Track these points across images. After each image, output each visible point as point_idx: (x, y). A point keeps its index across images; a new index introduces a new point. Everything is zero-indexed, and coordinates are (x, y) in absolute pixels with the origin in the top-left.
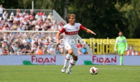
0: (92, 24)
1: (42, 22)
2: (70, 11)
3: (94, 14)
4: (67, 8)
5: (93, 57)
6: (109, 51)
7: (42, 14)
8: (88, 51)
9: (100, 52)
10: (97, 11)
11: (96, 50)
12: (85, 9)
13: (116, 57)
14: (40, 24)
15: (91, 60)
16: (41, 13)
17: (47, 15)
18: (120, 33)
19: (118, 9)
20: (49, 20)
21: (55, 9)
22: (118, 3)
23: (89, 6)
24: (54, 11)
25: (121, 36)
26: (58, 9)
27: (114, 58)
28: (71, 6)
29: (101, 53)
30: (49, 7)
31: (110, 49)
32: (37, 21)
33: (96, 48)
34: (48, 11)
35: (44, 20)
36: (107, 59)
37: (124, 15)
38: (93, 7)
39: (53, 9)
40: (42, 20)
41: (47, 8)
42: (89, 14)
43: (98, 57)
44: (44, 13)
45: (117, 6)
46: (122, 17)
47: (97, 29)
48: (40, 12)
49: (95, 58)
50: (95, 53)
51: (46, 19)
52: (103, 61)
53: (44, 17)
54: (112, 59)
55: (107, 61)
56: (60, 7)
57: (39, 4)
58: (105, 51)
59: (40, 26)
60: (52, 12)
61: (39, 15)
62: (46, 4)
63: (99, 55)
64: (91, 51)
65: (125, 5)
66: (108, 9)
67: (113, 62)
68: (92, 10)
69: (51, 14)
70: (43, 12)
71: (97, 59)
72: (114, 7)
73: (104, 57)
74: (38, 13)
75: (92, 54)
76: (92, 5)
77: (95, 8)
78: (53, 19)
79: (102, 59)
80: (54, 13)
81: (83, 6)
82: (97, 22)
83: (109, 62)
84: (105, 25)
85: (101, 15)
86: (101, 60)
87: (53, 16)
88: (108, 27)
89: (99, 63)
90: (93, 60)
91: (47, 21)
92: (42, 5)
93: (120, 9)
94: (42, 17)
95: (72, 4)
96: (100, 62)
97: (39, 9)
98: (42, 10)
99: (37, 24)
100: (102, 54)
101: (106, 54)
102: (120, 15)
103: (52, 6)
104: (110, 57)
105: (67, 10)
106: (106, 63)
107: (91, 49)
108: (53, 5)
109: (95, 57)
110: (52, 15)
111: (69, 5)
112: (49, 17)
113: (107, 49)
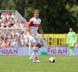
0: (48, 22)
1: (6, 21)
2: (29, 11)
3: (49, 14)
4: (27, 9)
5: (48, 49)
6: (61, 44)
7: (7, 14)
8: (44, 44)
9: (53, 44)
10: (51, 11)
11: (50, 43)
12: (41, 9)
13: (66, 49)
14: (5, 22)
15: (47, 52)
16: (5, 13)
17: (10, 14)
18: (71, 29)
19: (68, 9)
20: (13, 18)
21: (17, 9)
22: (68, 5)
23: (45, 7)
24: (16, 11)
25: (71, 32)
26: (20, 10)
27: (65, 50)
28: (30, 7)
29: (54, 45)
30: (12, 8)
31: (62, 42)
32: (2, 20)
33: (50, 41)
34: (11, 12)
35: (8, 19)
36: (60, 50)
37: (73, 14)
38: (48, 8)
39: (15, 10)
40: (6, 19)
41: (10, 9)
42: (45, 14)
43: (52, 49)
44: (8, 13)
45: (67, 7)
46: (71, 16)
47: (51, 26)
48: (4, 12)
49: (49, 50)
50: (50, 46)
51: (9, 18)
52: (56, 53)
53: (8, 17)
54: (64, 51)
55: (60, 52)
56: (21, 8)
57: (4, 6)
58: (58, 44)
59: (5, 24)
60: (15, 12)
61: (4, 15)
62: (10, 6)
63: (53, 47)
64: (47, 44)
65: (74, 6)
66: (60, 9)
67: (65, 53)
68: (47, 10)
69: (13, 14)
70: (7, 12)
71: (52, 50)
72: (65, 8)
73: (57, 49)
74: (3, 13)
75: (47, 46)
76: (47, 6)
77: (50, 9)
78: (15, 18)
79: (56, 50)
80: (16, 13)
81: (40, 7)
82: (51, 20)
83: (61, 52)
84: (58, 23)
85: (55, 14)
86: (55, 51)
87: (15, 16)
88: (60, 25)
89: (53, 54)
90: (48, 51)
91: (11, 20)
92: (6, 7)
93: (70, 9)
94: (6, 16)
95: (30, 6)
96: (54, 53)
97: (4, 10)
98: (6, 11)
99: (2, 22)
100: (55, 46)
101: (59, 46)
102: (70, 14)
103: (14, 7)
104: (62, 49)
105: (27, 11)
106: (59, 54)
107: (46, 42)
108: (16, 7)
109: (50, 48)
110: (15, 14)
111: (28, 6)
112: (12, 16)
113: (60, 42)
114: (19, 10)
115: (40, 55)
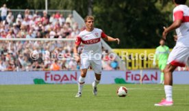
0: (126, 29)
1: (59, 27)
2: (96, 11)
3: (127, 16)
4: (92, 8)
5: (127, 73)
6: (147, 65)
7: (59, 16)
9: (135, 66)
10: (132, 11)
11: (130, 64)
12: (115, 9)
13: (156, 73)
14: (56, 28)
15: (124, 78)
16: (57, 15)
17: (65, 17)
18: (162, 42)
19: (159, 9)
20: (68, 24)
21: (75, 9)
22: (159, 1)
23: (121, 6)
24: (75, 12)
26: (80, 9)
27: (155, 75)
28: (96, 5)
29: (137, 67)
30: (68, 7)
31: (149, 63)
32: (52, 26)
33: (130, 61)
34: (66, 13)
35: (61, 24)
36: (146, 76)
38: (127, 7)
39: (73, 10)
40: (59, 25)
41: (65, 8)
43: (134, 73)
44: (61, 15)
45: (158, 4)
46: (164, 20)
47: (132, 36)
48: (55, 13)
49: (129, 75)
50: (130, 68)
51: (63, 23)
52: (139, 79)
53: (61, 20)
54: (152, 76)
55: (146, 78)
56: (82, 6)
57: (54, 3)
58: (143, 65)
59: (56, 33)
60: (72, 13)
61: (55, 18)
62: (64, 4)
63: (135, 70)
64: (124, 66)
65: (169, 3)
66: (147, 8)
67: (153, 79)
68: (125, 10)
69: (70, 15)
70: (60, 13)
71: (132, 75)
72: (155, 7)
73: (142, 73)
74: (54, 15)
75: (125, 69)
76: (125, 4)
77: (129, 8)
78: (73, 23)
79: (139, 75)
80: (74, 15)
81: (113, 5)
82: (131, 26)
83: (148, 79)
84: (142, 31)
85: (137, 17)
86: (138, 77)
87: (73, 19)
88: (146, 33)
89: (134, 81)
90: (127, 77)
91: (65, 25)
92: (58, 5)
93: (162, 9)
94: (58, 20)
96: (136, 79)
97: (54, 9)
98: (59, 11)
99: (52, 30)
100: (139, 68)
101: (144, 69)
102: (162, 17)
103: (71, 5)
104: (149, 73)
105: (92, 11)
106: (144, 82)
107: (124, 63)
108: (74, 4)
109: (130, 72)
112: (68, 20)
113: (145, 63)
114: (78, 9)
115: (113, 84)
